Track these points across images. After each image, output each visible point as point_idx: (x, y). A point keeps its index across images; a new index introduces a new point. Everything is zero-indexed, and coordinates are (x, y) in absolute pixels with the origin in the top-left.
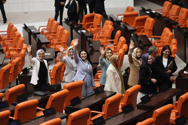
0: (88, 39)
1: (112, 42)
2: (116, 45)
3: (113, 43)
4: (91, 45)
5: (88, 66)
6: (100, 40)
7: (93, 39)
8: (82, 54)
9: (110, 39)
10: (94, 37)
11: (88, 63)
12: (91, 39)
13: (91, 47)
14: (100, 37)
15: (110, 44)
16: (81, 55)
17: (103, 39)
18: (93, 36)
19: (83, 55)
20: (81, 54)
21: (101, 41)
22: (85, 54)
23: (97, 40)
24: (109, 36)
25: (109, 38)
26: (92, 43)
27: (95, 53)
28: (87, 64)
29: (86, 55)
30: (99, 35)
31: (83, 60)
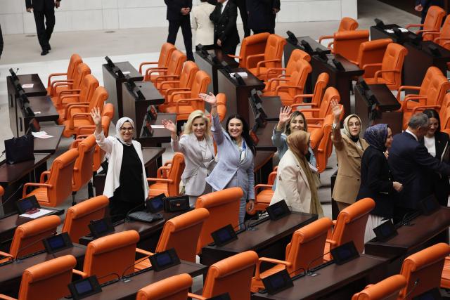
0: (254, 92)
1: (309, 100)
2: (317, 107)
3: (311, 102)
4: (259, 106)
5: (243, 153)
6: (280, 94)
7: (263, 92)
8: (232, 125)
9: (304, 94)
10: (266, 88)
11: (244, 147)
12: (259, 93)
13: (261, 110)
14: (280, 88)
15: (303, 104)
16: (230, 127)
17: (288, 92)
18: (264, 86)
19: (234, 127)
21: (281, 98)
22: (238, 125)
23: (273, 94)
24: (300, 87)
25: (301, 90)
26: (261, 102)
27: (268, 124)
28: (241, 148)
30: (278, 84)
31: (233, 138)
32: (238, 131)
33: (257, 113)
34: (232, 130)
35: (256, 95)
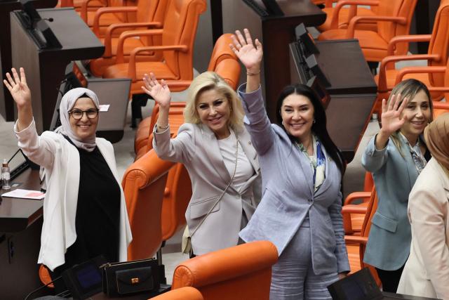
0: (300, 30)
1: (422, 48)
2: (439, 62)
3: (426, 52)
4: (312, 61)
5: (320, 170)
6: (358, 34)
7: (321, 31)
8: (290, 109)
9: (411, 33)
10: (328, 21)
11: (321, 156)
12: (313, 32)
13: (316, 70)
14: (357, 22)
15: (410, 55)
16: (285, 115)
17: (375, 30)
18: (324, 17)
19: (295, 115)
20: (283, 109)
21: (362, 44)
22: (302, 108)
23: (343, 35)
24: (402, 18)
25: (404, 25)
26: (317, 53)
27: (332, 101)
28: (314, 158)
29: (306, 114)
30: (354, 13)
31: (295, 140)
32: (305, 121)
33: (309, 78)
34: (290, 122)
35: (305, 37)
